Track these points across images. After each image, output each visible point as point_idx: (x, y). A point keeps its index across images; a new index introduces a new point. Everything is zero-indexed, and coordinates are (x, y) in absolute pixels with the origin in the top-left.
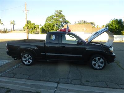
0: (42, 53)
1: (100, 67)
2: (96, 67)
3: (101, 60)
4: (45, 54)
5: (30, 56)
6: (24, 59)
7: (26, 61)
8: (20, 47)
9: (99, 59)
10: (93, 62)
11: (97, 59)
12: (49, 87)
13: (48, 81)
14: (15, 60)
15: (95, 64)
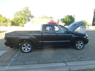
0: (40, 42)
1: (81, 48)
2: (78, 48)
3: (82, 43)
4: (42, 42)
5: (29, 45)
6: (23, 48)
7: (25, 49)
8: (19, 38)
9: (80, 43)
10: (77, 45)
11: (79, 42)
12: (61, 66)
13: (56, 62)
14: (14, 49)
15: (78, 46)
